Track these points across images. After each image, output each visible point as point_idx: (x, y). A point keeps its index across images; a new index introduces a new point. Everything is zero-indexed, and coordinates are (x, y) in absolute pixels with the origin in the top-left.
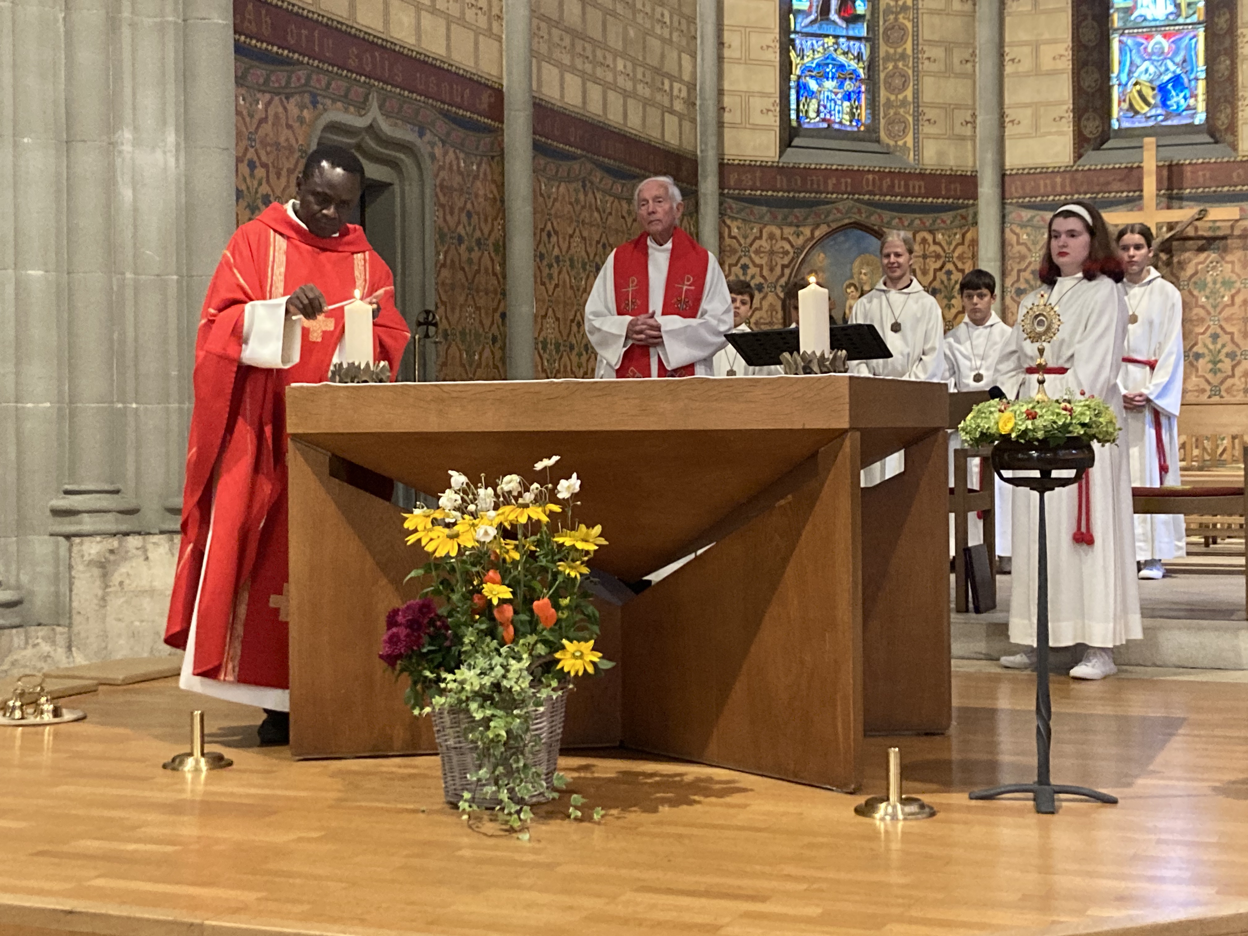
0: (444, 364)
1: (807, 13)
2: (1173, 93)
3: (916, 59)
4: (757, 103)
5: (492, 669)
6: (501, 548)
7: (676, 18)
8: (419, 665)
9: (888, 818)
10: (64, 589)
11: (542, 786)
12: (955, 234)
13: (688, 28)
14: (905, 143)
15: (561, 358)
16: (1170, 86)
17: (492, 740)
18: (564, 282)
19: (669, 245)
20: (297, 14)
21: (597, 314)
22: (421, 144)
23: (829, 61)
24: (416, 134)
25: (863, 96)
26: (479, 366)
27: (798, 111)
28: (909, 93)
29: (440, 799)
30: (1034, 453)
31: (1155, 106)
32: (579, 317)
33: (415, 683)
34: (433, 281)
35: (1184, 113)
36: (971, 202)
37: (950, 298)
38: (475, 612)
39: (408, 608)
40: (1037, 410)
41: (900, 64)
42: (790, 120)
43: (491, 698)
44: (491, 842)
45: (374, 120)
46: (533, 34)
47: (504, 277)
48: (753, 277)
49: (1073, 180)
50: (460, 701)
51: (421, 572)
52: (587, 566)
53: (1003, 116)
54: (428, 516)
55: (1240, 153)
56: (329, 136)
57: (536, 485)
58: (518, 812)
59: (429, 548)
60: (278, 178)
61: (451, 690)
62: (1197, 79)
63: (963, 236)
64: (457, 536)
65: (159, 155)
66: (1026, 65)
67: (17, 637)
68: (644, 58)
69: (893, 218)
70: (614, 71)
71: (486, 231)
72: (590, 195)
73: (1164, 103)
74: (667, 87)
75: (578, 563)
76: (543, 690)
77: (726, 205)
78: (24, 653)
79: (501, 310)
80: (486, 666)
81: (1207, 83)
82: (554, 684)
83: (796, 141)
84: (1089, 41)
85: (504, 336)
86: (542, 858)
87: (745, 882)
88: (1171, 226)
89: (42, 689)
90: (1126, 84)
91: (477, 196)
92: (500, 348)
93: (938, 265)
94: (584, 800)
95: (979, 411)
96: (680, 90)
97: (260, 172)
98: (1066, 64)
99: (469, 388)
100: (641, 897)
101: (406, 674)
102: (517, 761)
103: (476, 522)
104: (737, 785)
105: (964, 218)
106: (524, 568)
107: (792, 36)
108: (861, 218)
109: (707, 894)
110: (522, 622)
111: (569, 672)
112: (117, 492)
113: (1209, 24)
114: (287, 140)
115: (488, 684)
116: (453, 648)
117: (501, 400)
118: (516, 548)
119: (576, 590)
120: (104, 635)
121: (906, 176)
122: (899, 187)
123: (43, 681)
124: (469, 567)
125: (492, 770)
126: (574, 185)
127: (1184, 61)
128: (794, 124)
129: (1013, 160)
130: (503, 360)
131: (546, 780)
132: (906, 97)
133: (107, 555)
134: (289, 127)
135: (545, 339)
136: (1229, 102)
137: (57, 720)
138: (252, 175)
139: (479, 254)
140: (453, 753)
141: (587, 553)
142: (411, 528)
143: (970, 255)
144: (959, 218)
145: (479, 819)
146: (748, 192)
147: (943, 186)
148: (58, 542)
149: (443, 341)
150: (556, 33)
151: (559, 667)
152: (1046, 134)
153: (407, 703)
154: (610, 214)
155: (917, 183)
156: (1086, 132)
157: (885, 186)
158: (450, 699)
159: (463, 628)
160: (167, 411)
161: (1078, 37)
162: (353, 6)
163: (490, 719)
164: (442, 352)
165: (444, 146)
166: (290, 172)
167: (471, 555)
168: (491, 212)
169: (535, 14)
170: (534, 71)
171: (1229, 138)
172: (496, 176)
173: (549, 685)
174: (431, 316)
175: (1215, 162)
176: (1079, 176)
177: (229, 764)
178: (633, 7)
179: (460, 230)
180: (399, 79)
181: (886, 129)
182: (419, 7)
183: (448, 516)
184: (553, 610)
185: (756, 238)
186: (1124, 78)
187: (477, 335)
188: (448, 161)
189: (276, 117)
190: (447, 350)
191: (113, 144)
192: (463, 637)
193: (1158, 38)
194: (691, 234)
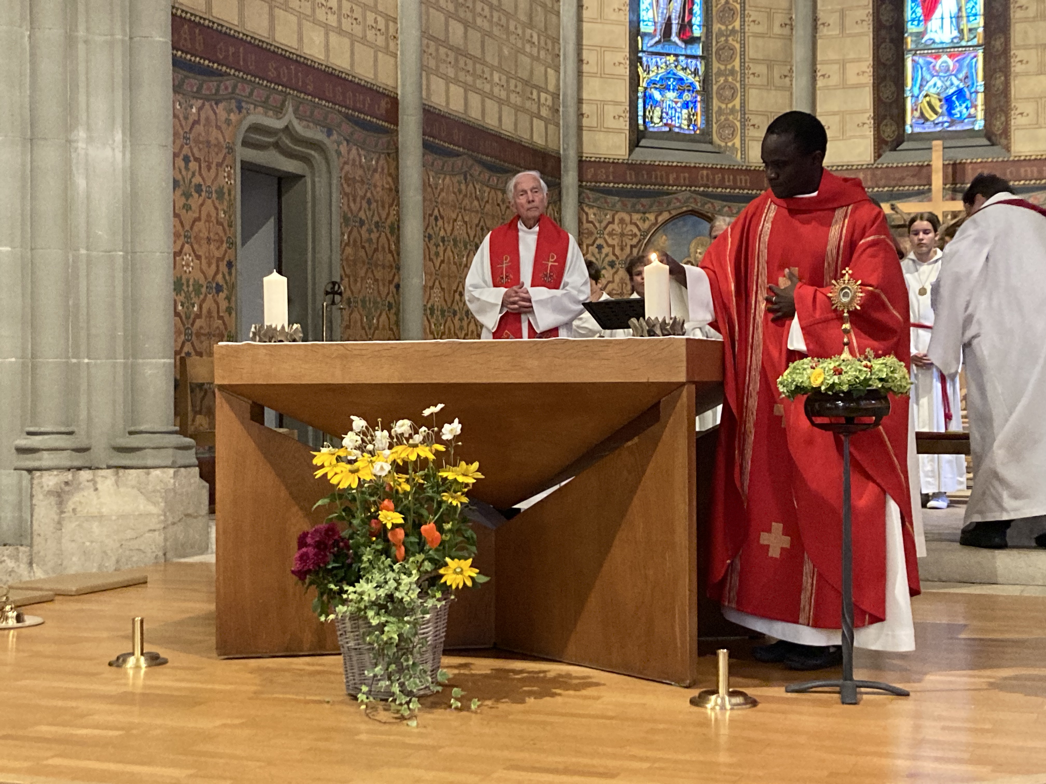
0: (348, 327)
1: (652, 36)
2: (957, 104)
3: (743, 75)
4: (611, 110)
5: (386, 582)
6: (395, 481)
7: (542, 39)
8: (324, 579)
9: (718, 708)
10: (26, 515)
11: (427, 681)
13: (553, 48)
14: (734, 144)
15: (446, 322)
16: (954, 98)
17: (386, 643)
18: (449, 258)
19: (537, 229)
20: (225, 33)
21: (476, 287)
22: (329, 143)
23: (670, 76)
24: (325, 134)
25: (699, 105)
26: (377, 328)
27: (644, 116)
28: (737, 103)
29: (343, 691)
30: (840, 403)
31: (942, 115)
32: (460, 288)
33: (322, 594)
34: (339, 257)
35: (966, 121)
38: (372, 535)
39: (316, 531)
40: (843, 367)
41: (730, 79)
42: (638, 125)
43: (385, 607)
44: (387, 727)
45: (290, 121)
46: (423, 51)
47: (398, 254)
48: (607, 255)
49: (874, 175)
50: (359, 610)
51: (326, 501)
52: (467, 496)
54: (334, 454)
55: (1013, 154)
56: (251, 135)
57: (424, 429)
58: (408, 703)
59: (334, 481)
60: (209, 171)
61: (351, 600)
62: (977, 92)
64: (356, 471)
65: (108, 152)
66: (835, 80)
68: (516, 72)
69: (724, 207)
70: (490, 82)
71: (383, 216)
72: (471, 185)
73: (949, 112)
74: (535, 96)
75: (459, 493)
76: (429, 600)
77: (584, 195)
79: (396, 281)
80: (382, 580)
81: (985, 96)
82: (439, 595)
83: (643, 143)
84: (888, 60)
85: (398, 304)
86: (426, 742)
87: (596, 762)
88: (954, 215)
89: (7, 599)
90: (917, 97)
91: (375, 186)
92: (395, 314)
94: (463, 693)
95: (794, 368)
96: (546, 100)
97: (193, 165)
98: (868, 79)
99: (368, 347)
100: (511, 774)
101: (314, 586)
102: (407, 660)
103: (373, 459)
104: (591, 680)
106: (413, 498)
107: (640, 55)
108: (697, 207)
110: (412, 543)
111: (451, 586)
112: (71, 433)
113: (987, 47)
114: (217, 139)
115: (383, 595)
116: (354, 565)
117: (395, 357)
118: (407, 481)
119: (457, 516)
120: (60, 554)
121: (735, 172)
122: (729, 181)
123: (8, 592)
124: (367, 496)
125: (386, 667)
126: (457, 178)
127: (966, 77)
128: (641, 128)
130: (397, 323)
131: (431, 676)
132: (734, 106)
133: (63, 486)
134: (218, 128)
135: (433, 306)
136: (1004, 112)
137: (20, 625)
138: (187, 168)
139: (377, 235)
140: (353, 653)
141: (467, 485)
142: (319, 464)
145: (374, 708)
146: (603, 184)
148: (21, 475)
149: (347, 307)
150: (442, 50)
151: (442, 581)
152: (851, 137)
153: (314, 611)
154: (487, 202)
155: (743, 177)
156: (885, 136)
157: (717, 180)
158: (351, 608)
159: (363, 548)
160: (114, 366)
161: (878, 57)
162: (272, 28)
163: (384, 625)
164: (346, 318)
165: (348, 144)
166: (219, 165)
167: (369, 487)
168: (387, 200)
169: (425, 34)
170: (424, 82)
171: (1003, 141)
172: (392, 171)
173: (434, 596)
174: (336, 287)
175: (992, 162)
176: (879, 172)
177: (165, 662)
178: (506, 29)
179: (362, 215)
180: (310, 88)
181: (718, 133)
182: (327, 28)
183: (350, 454)
184: (438, 533)
185: (609, 223)
186: (916, 91)
187: (375, 303)
188: (351, 157)
189: (207, 119)
190: (351, 314)
191: (69, 141)
192: (362, 555)
193: (945, 58)
194: (555, 219)
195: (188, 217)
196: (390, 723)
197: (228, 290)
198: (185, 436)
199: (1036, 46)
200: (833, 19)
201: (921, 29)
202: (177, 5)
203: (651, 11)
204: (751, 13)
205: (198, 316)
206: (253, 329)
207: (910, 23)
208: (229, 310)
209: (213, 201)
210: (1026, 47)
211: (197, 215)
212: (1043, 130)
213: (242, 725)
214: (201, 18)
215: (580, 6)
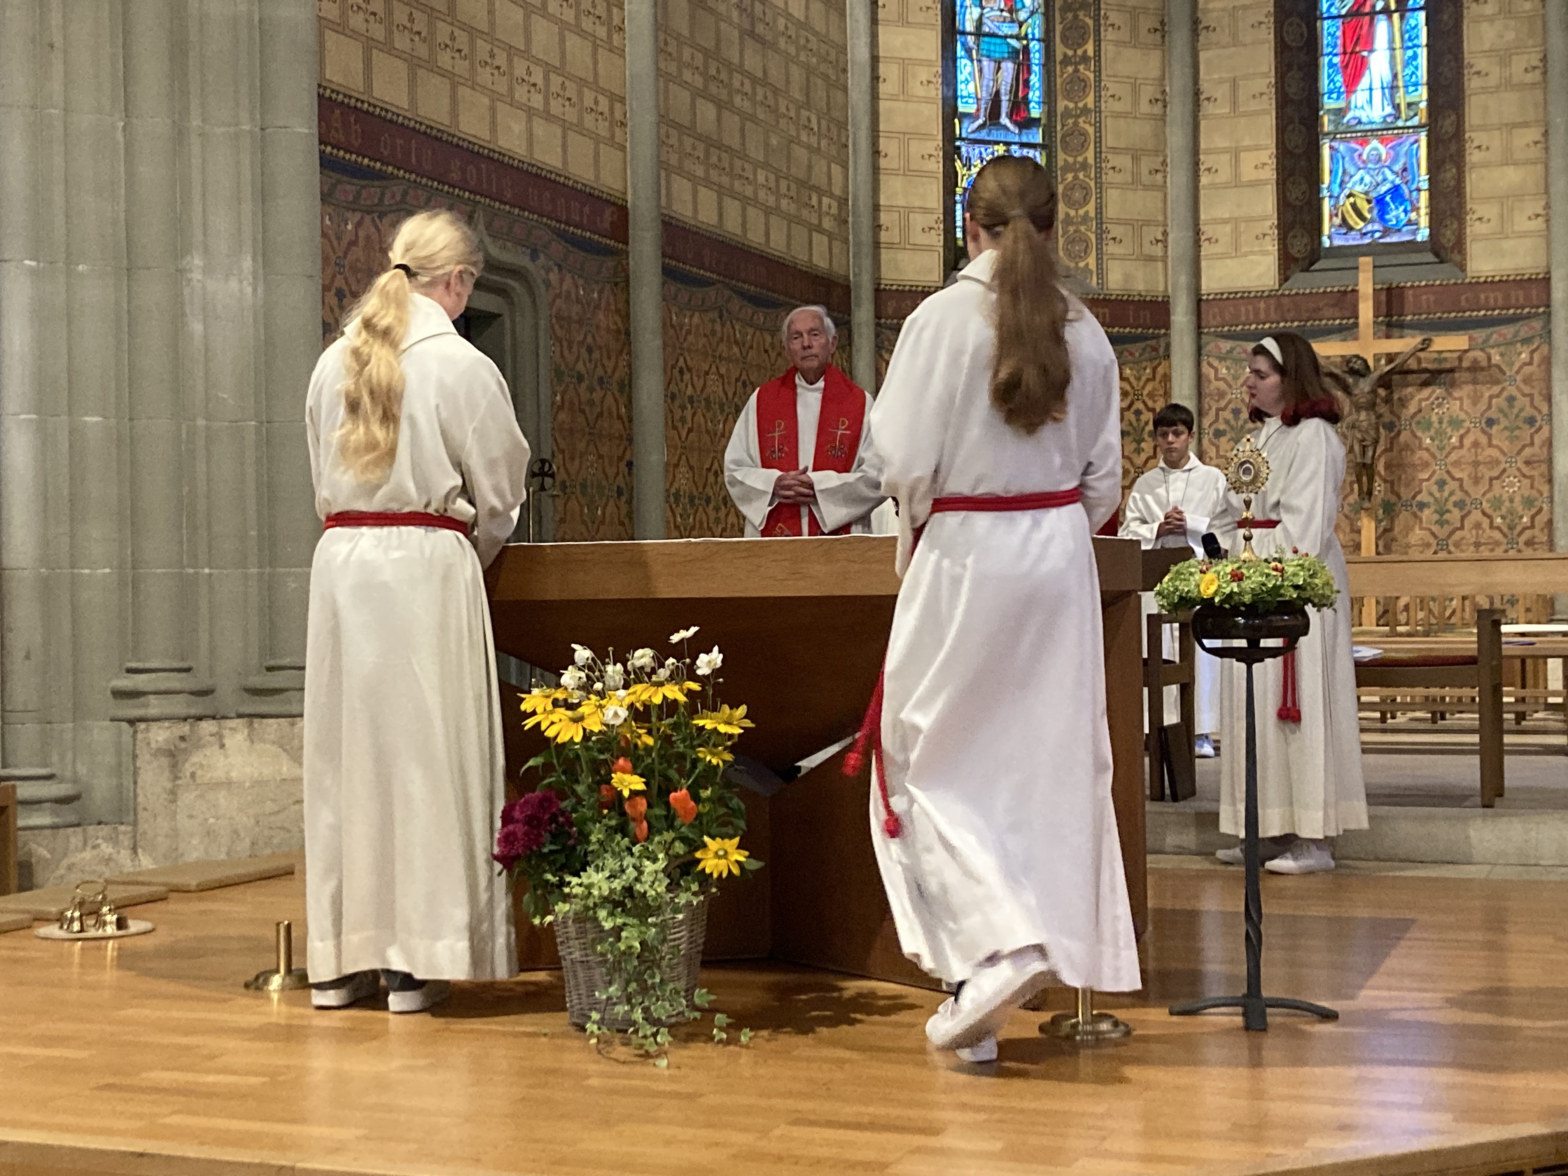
0: (562, 521)
1: (975, 117)
2: (1392, 206)
3: (1099, 170)
4: (918, 221)
5: (623, 871)
6: (632, 732)
7: (824, 123)
8: (538, 867)
10: (127, 781)
11: (681, 1003)
12: (1145, 369)
13: (839, 135)
14: (1087, 265)
15: (695, 513)
16: (1388, 198)
17: (624, 953)
18: (699, 425)
19: (821, 384)
20: (391, 121)
21: (739, 463)
22: (534, 269)
24: (528, 258)
26: (602, 522)
28: (1091, 208)
30: (1240, 620)
31: (1372, 221)
32: (716, 466)
33: (536, 888)
34: (550, 425)
35: (1405, 229)
36: (1163, 331)
37: (1139, 441)
38: (603, 806)
39: (526, 802)
40: (1244, 571)
41: (1081, 175)
42: (956, 239)
43: (622, 904)
44: (625, 1069)
46: (661, 143)
47: (631, 421)
49: (1279, 306)
50: (587, 908)
51: (540, 760)
52: (731, 752)
53: (1198, 233)
54: (549, 697)
55: (1469, 274)
57: (671, 660)
58: (655, 1035)
59: (550, 733)
61: (576, 896)
62: (1419, 190)
63: (1154, 370)
64: (581, 719)
65: (233, 284)
66: (1224, 175)
67: (75, 837)
68: (788, 168)
70: (753, 182)
71: (609, 368)
72: (728, 325)
73: (1382, 218)
74: (814, 201)
75: (720, 748)
76: (681, 894)
77: (883, 336)
78: (83, 855)
79: (627, 457)
80: (617, 867)
81: (1430, 195)
82: (695, 887)
84: (1297, 147)
85: (631, 491)
86: (680, 1088)
87: (912, 1113)
88: (1390, 358)
89: (104, 898)
90: (1338, 197)
91: (598, 327)
92: (627, 502)
94: (730, 1021)
95: (1178, 573)
96: (830, 207)
98: (1270, 174)
99: (594, 549)
100: (798, 1132)
102: (653, 976)
103: (603, 702)
104: (905, 1001)
105: (1155, 349)
106: (659, 755)
107: (958, 143)
109: (872, 1126)
110: (657, 817)
111: (711, 874)
112: (188, 670)
113: (1432, 126)
115: (619, 888)
116: (578, 848)
117: (629, 563)
118: (649, 733)
119: (718, 779)
120: (174, 834)
123: (105, 888)
124: (595, 754)
125: (623, 987)
126: (711, 315)
127: (1405, 170)
128: (960, 243)
129: (1210, 284)
130: (630, 515)
131: (685, 998)
132: (1087, 212)
133: (178, 742)
135: (678, 491)
136: (1456, 216)
137: (121, 933)
138: (341, 305)
139: (601, 395)
140: (579, 968)
141: (731, 736)
142: (529, 711)
143: (1161, 392)
144: (1149, 349)
145: (609, 1043)
147: (1131, 314)
148: (120, 728)
149: (561, 494)
150: (688, 141)
151: (700, 867)
152: (1245, 255)
154: (751, 347)
155: (1100, 310)
156: (1294, 252)
158: (576, 906)
159: (590, 824)
160: (246, 577)
161: (1283, 143)
162: (454, 113)
163: (621, 929)
164: (560, 508)
165: (560, 271)
167: (597, 740)
168: (615, 346)
169: (664, 119)
170: (663, 182)
171: (1457, 257)
172: (621, 306)
173: (688, 889)
174: (547, 465)
175: (1441, 284)
176: (1285, 301)
178: (774, 111)
179: (580, 366)
180: (508, 194)
181: (1066, 250)
182: (530, 112)
183: (571, 696)
184: (692, 803)
186: (1336, 189)
187: (600, 487)
188: (565, 288)
189: (368, 239)
190: (565, 505)
191: (181, 271)
192: (589, 834)
193: (1375, 143)
194: (843, 369)
196: (632, 1062)
199: (1500, 127)
200: (1221, 92)
201: (1341, 104)
202: (324, 83)
204: (1108, 84)
207: (1326, 96)
210: (1484, 128)
212: (1510, 242)
213: (428, 1068)
214: (357, 100)
215: (875, 78)
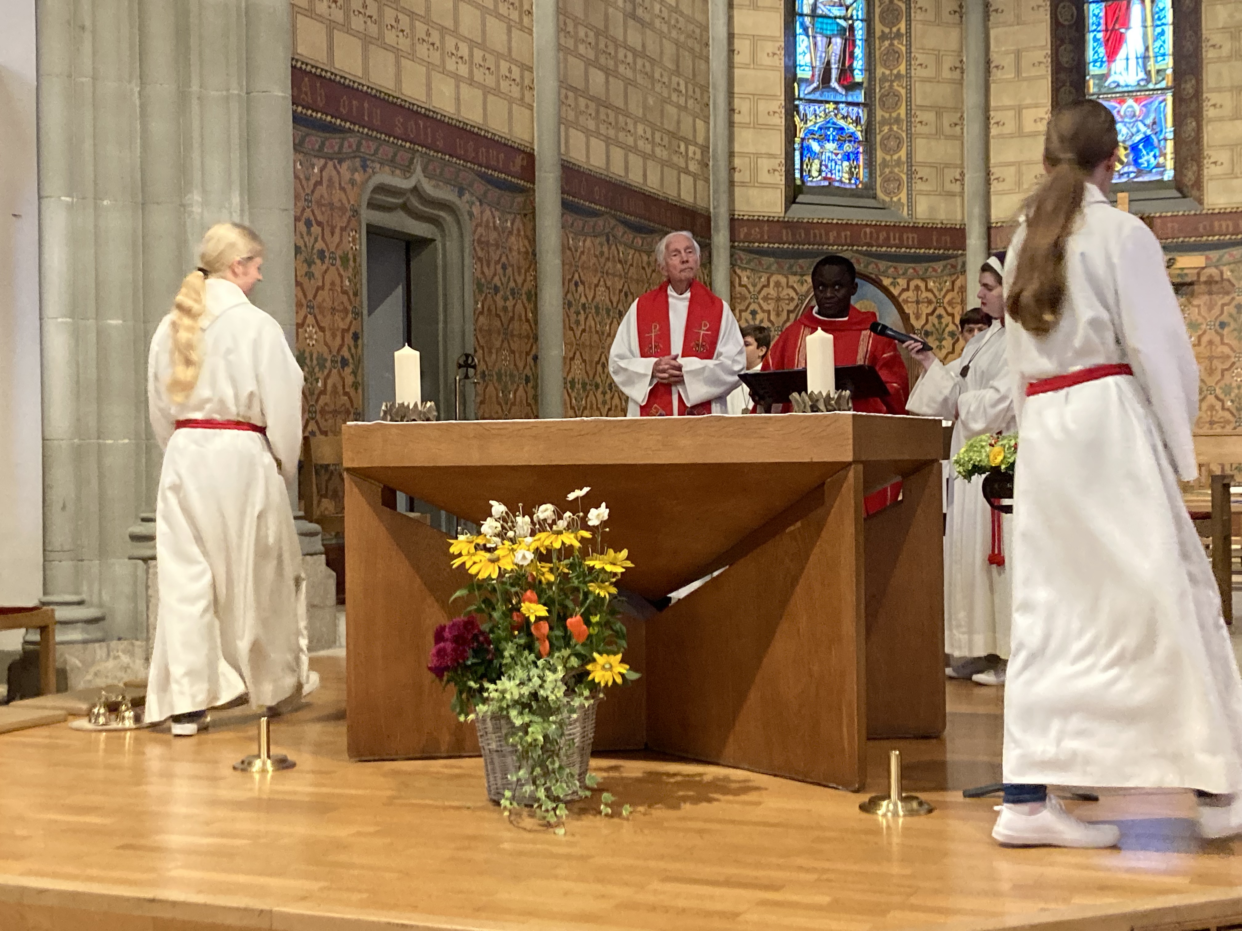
0: (482, 402)
1: (811, 81)
2: (1144, 152)
3: (909, 122)
4: (765, 164)
5: (530, 680)
6: (538, 570)
7: (690, 87)
8: (463, 675)
9: (889, 814)
10: (142, 606)
11: (575, 785)
12: (946, 282)
13: (702, 98)
14: (900, 199)
15: (587, 397)
16: (1141, 146)
17: (530, 744)
18: (590, 327)
19: (688, 294)
20: (349, 86)
21: (622, 357)
22: (461, 204)
23: (829, 125)
24: (456, 195)
25: (861, 157)
26: (514, 404)
27: (802, 170)
28: (903, 154)
29: (483, 798)
31: (1128, 164)
32: (603, 359)
33: (461, 693)
34: (472, 328)
35: (1154, 170)
36: (960, 252)
37: (941, 340)
38: (513, 628)
39: (454, 625)
41: (895, 128)
42: (795, 179)
43: (530, 706)
44: (530, 836)
45: (419, 181)
46: (561, 103)
47: (536, 322)
48: (762, 321)
50: (501, 709)
51: (465, 592)
52: (615, 586)
53: (988, 174)
54: (472, 542)
55: (1206, 206)
56: (377, 196)
57: (568, 514)
58: (554, 809)
59: (473, 571)
60: (333, 235)
61: (493, 699)
62: (1165, 139)
63: (953, 283)
64: (498, 559)
65: (225, 215)
66: (1010, 127)
67: (99, 650)
68: (662, 123)
69: (888, 268)
70: (634, 134)
71: (520, 280)
72: (613, 247)
73: (1136, 162)
74: (682, 148)
75: (607, 584)
76: (576, 699)
77: (736, 256)
78: (107, 664)
79: (533, 352)
80: (525, 677)
81: (1175, 144)
82: (586, 693)
83: (800, 198)
85: (536, 379)
86: (575, 851)
87: (761, 873)
89: (123, 698)
91: (511, 250)
92: (533, 387)
93: (930, 309)
94: (613, 799)
96: (694, 153)
97: (316, 229)
99: (505, 426)
100: (669, 887)
101: (452, 684)
102: (553, 763)
103: (515, 547)
104: (751, 784)
105: (954, 267)
106: (558, 589)
107: (797, 102)
109: (728, 883)
110: (557, 637)
111: (599, 683)
113: (1177, 89)
114: (340, 200)
115: (527, 693)
116: (495, 661)
117: (535, 437)
118: (551, 570)
119: (605, 608)
121: (902, 229)
122: (894, 239)
123: (124, 690)
124: (508, 587)
125: (530, 770)
126: (600, 239)
127: (1154, 123)
128: (798, 182)
129: (998, 214)
130: (535, 397)
131: (579, 780)
132: (900, 157)
134: (342, 189)
135: (573, 379)
136: (1196, 161)
137: (136, 726)
138: (309, 233)
139: (513, 303)
140: (495, 756)
141: (615, 574)
142: (456, 553)
143: (959, 301)
144: (949, 267)
145: (519, 815)
146: (756, 244)
147: (934, 238)
148: (136, 564)
149: (481, 381)
150: (582, 102)
151: (590, 678)
153: (453, 710)
154: (632, 265)
155: (910, 235)
157: (881, 237)
158: (493, 707)
159: (504, 643)
162: (399, 80)
163: (528, 725)
164: (480, 392)
165: (481, 205)
166: (343, 229)
167: (510, 577)
168: (524, 264)
169: (564, 84)
170: (563, 134)
171: (1195, 193)
172: (529, 233)
173: (581, 694)
174: (470, 359)
175: (1183, 215)
177: (293, 765)
178: (651, 77)
179: (496, 281)
180: (440, 144)
181: (882, 187)
182: (457, 78)
183: (489, 541)
184: (585, 627)
185: (764, 286)
187: (512, 376)
188: (485, 218)
189: (330, 180)
190: (485, 388)
191: (184, 206)
192: (503, 651)
193: (1130, 102)
194: (705, 283)
195: (310, 286)
196: (536, 831)
197: (354, 364)
198: (311, 522)
199: (1231, 89)
200: (1008, 61)
201: (1104, 71)
202: (296, 57)
203: (808, 55)
204: (917, 55)
205: (323, 392)
206: (383, 408)
207: (1092, 64)
208: (355, 385)
209: (337, 269)
210: (1219, 90)
211: (320, 284)
212: (1239, 180)
213: (376, 834)
214: (322, 70)
215: (731, 51)
